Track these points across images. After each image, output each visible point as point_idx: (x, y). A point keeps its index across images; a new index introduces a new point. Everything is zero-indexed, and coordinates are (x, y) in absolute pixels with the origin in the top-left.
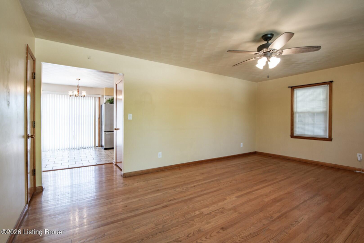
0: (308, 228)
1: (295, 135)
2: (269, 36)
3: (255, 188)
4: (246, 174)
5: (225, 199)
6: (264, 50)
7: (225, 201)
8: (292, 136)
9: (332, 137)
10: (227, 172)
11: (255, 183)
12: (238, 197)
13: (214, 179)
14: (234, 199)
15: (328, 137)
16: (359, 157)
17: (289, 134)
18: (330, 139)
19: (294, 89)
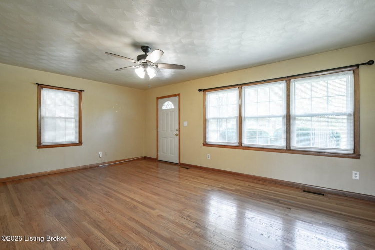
8: (40, 146)
9: (82, 142)
15: (78, 142)
16: (100, 154)
17: (36, 145)
18: (80, 143)
19: (42, 88)
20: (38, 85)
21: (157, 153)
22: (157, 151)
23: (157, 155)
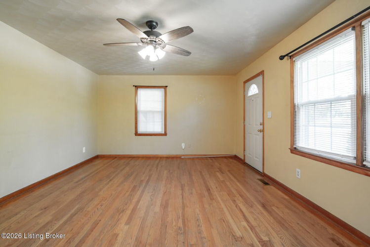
0: (209, 221)
1: (139, 133)
2: (154, 24)
3: (135, 200)
4: (108, 186)
5: (116, 235)
6: (152, 37)
7: (119, 238)
8: (137, 134)
9: (167, 133)
10: (84, 192)
11: (128, 194)
12: (128, 222)
13: (73, 211)
14: (127, 227)
15: (164, 133)
16: (183, 146)
17: (134, 132)
18: (165, 134)
19: (137, 88)
20: (136, 86)
21: (244, 153)
22: (244, 150)
23: (244, 156)
